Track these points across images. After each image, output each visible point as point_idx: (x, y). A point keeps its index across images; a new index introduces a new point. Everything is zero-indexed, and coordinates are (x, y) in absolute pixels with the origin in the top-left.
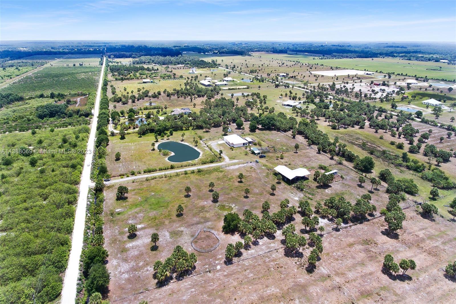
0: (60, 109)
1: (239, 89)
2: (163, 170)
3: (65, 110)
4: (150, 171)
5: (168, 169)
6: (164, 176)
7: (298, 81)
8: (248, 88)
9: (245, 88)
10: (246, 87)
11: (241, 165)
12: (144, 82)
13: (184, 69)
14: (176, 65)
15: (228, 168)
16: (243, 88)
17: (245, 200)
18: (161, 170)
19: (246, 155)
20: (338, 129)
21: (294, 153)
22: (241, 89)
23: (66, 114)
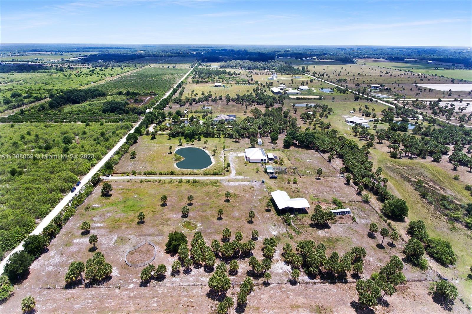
0: (120, 106)
1: (309, 99)
2: (163, 174)
3: (124, 107)
4: (150, 174)
5: (168, 174)
6: (158, 181)
7: (391, 94)
8: (320, 99)
9: (316, 99)
10: (318, 97)
11: (243, 183)
12: (216, 86)
13: (266, 74)
14: (262, 70)
15: (226, 184)
16: (314, 99)
17: (216, 221)
18: (161, 174)
19: (257, 172)
20: (400, 158)
21: (316, 179)
22: (311, 99)
23: (124, 111)
